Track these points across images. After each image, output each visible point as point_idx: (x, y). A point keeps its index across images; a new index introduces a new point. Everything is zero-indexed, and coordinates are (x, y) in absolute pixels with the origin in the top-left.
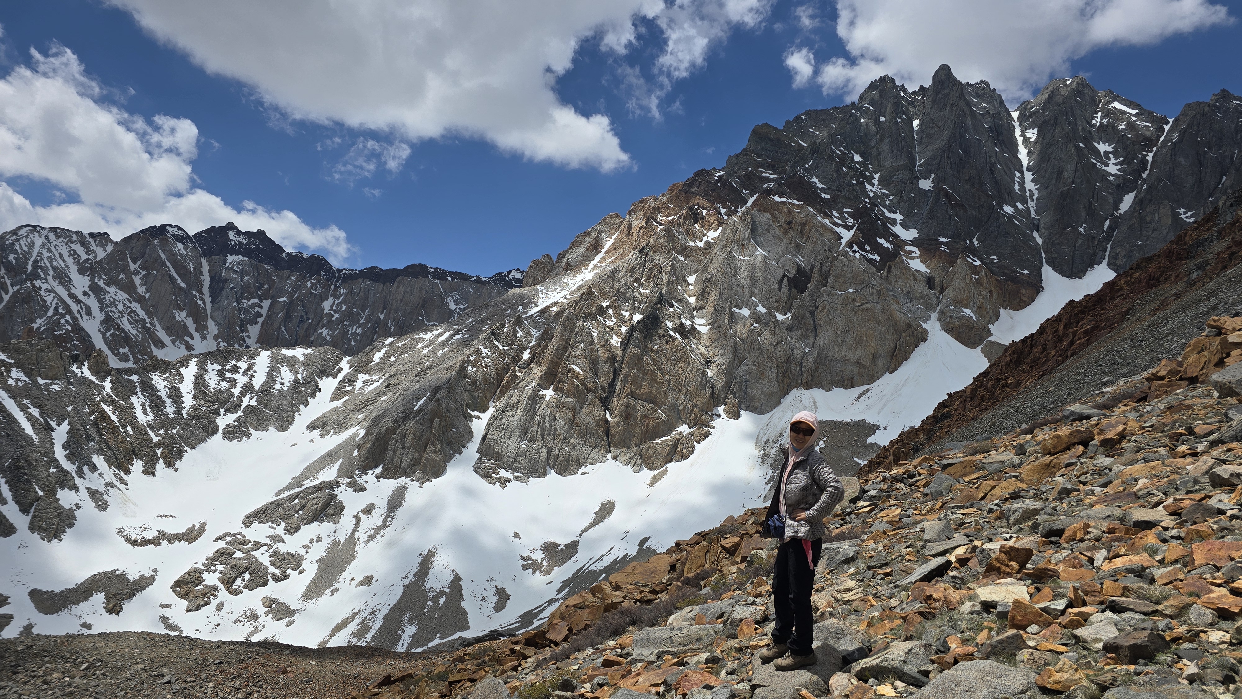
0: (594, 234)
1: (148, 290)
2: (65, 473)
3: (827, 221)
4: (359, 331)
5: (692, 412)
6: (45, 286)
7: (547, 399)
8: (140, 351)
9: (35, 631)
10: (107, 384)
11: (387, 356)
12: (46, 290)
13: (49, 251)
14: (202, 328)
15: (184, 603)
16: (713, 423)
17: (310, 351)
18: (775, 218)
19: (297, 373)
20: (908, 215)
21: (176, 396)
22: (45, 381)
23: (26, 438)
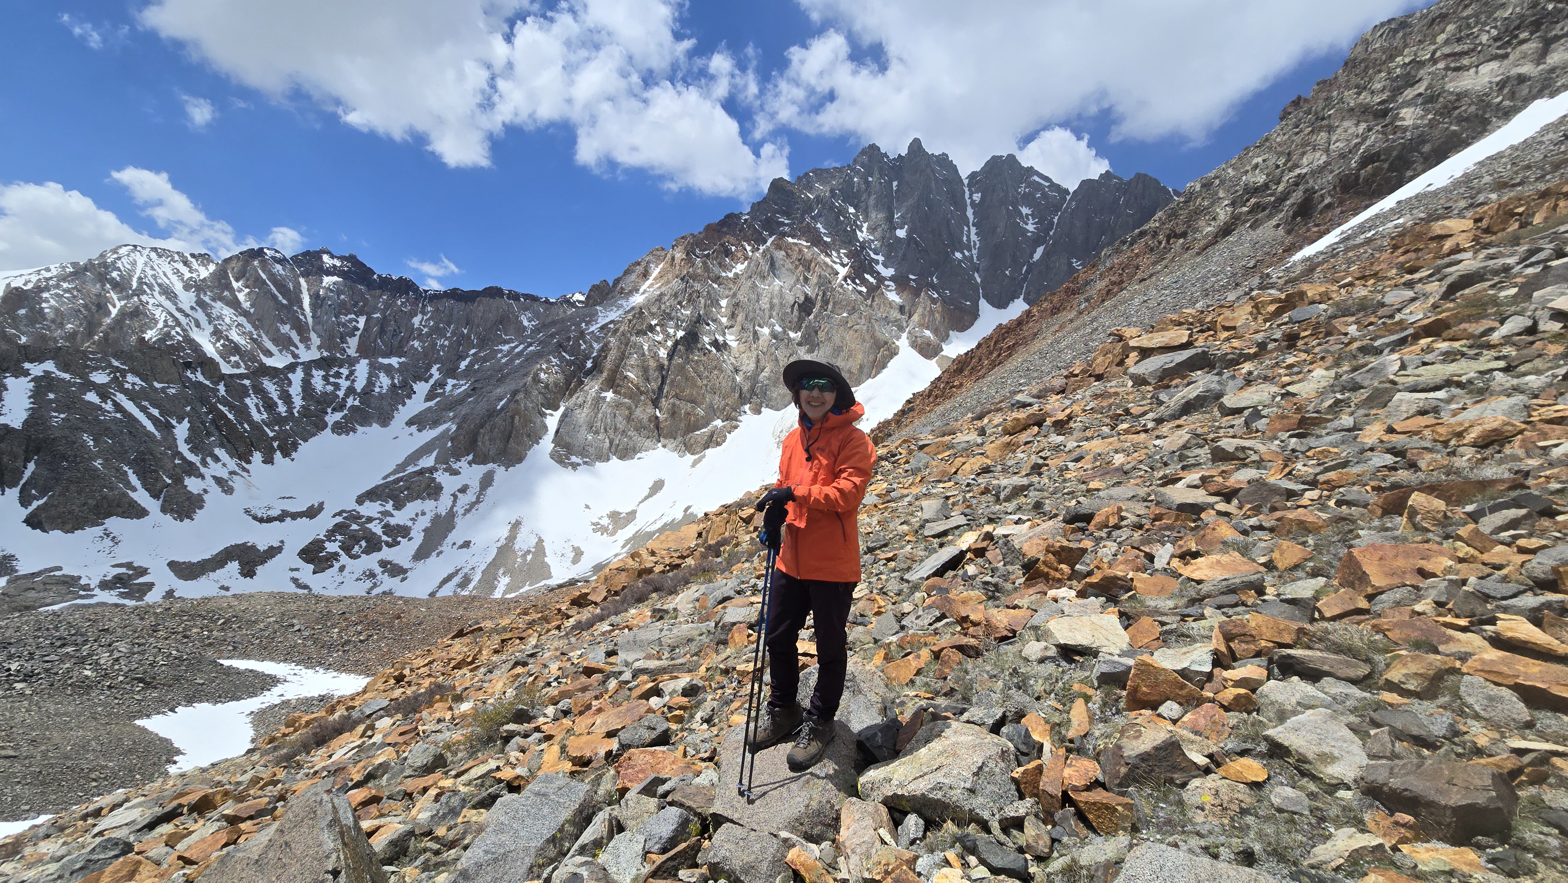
0: (643, 264)
1: (252, 306)
2: (191, 464)
3: (828, 260)
4: (446, 343)
5: (724, 409)
6: (151, 301)
7: (608, 400)
8: (249, 360)
9: (177, 594)
10: (222, 388)
11: (471, 364)
12: (154, 305)
13: (152, 268)
14: (305, 340)
15: (311, 567)
16: (740, 418)
17: (403, 359)
18: (788, 255)
19: (393, 378)
20: (888, 257)
21: (287, 398)
22: (161, 385)
23: (149, 434)
